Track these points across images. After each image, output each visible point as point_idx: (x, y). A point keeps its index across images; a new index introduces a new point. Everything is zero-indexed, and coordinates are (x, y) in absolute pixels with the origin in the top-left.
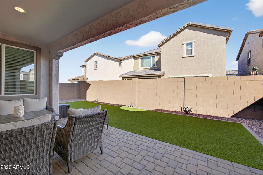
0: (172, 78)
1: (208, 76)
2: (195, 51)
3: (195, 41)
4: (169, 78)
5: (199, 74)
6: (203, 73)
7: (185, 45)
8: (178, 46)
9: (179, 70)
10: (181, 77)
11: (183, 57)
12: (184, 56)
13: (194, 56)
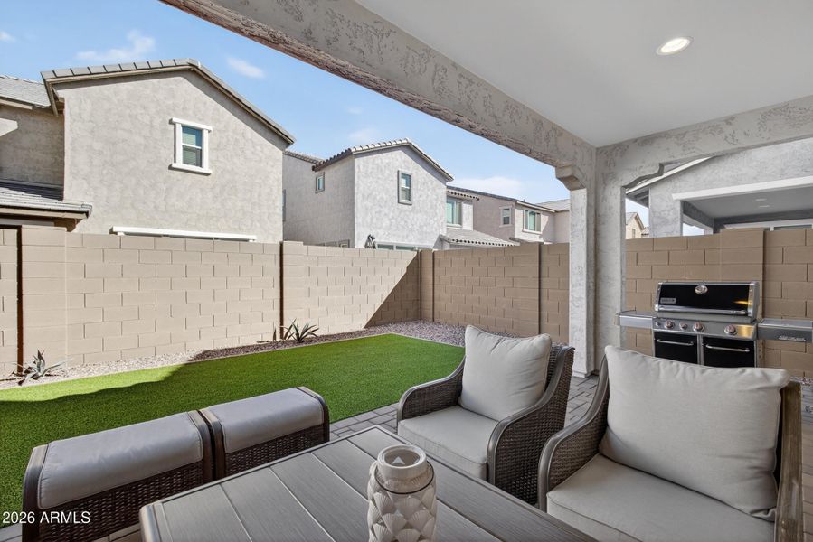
0: (127, 234)
1: (246, 240)
2: (211, 161)
3: (210, 128)
4: (112, 232)
5: (224, 231)
6: (235, 231)
7: (179, 129)
8: (151, 121)
9: (156, 207)
10: (167, 236)
11: (171, 168)
12: (174, 165)
13: (208, 175)
